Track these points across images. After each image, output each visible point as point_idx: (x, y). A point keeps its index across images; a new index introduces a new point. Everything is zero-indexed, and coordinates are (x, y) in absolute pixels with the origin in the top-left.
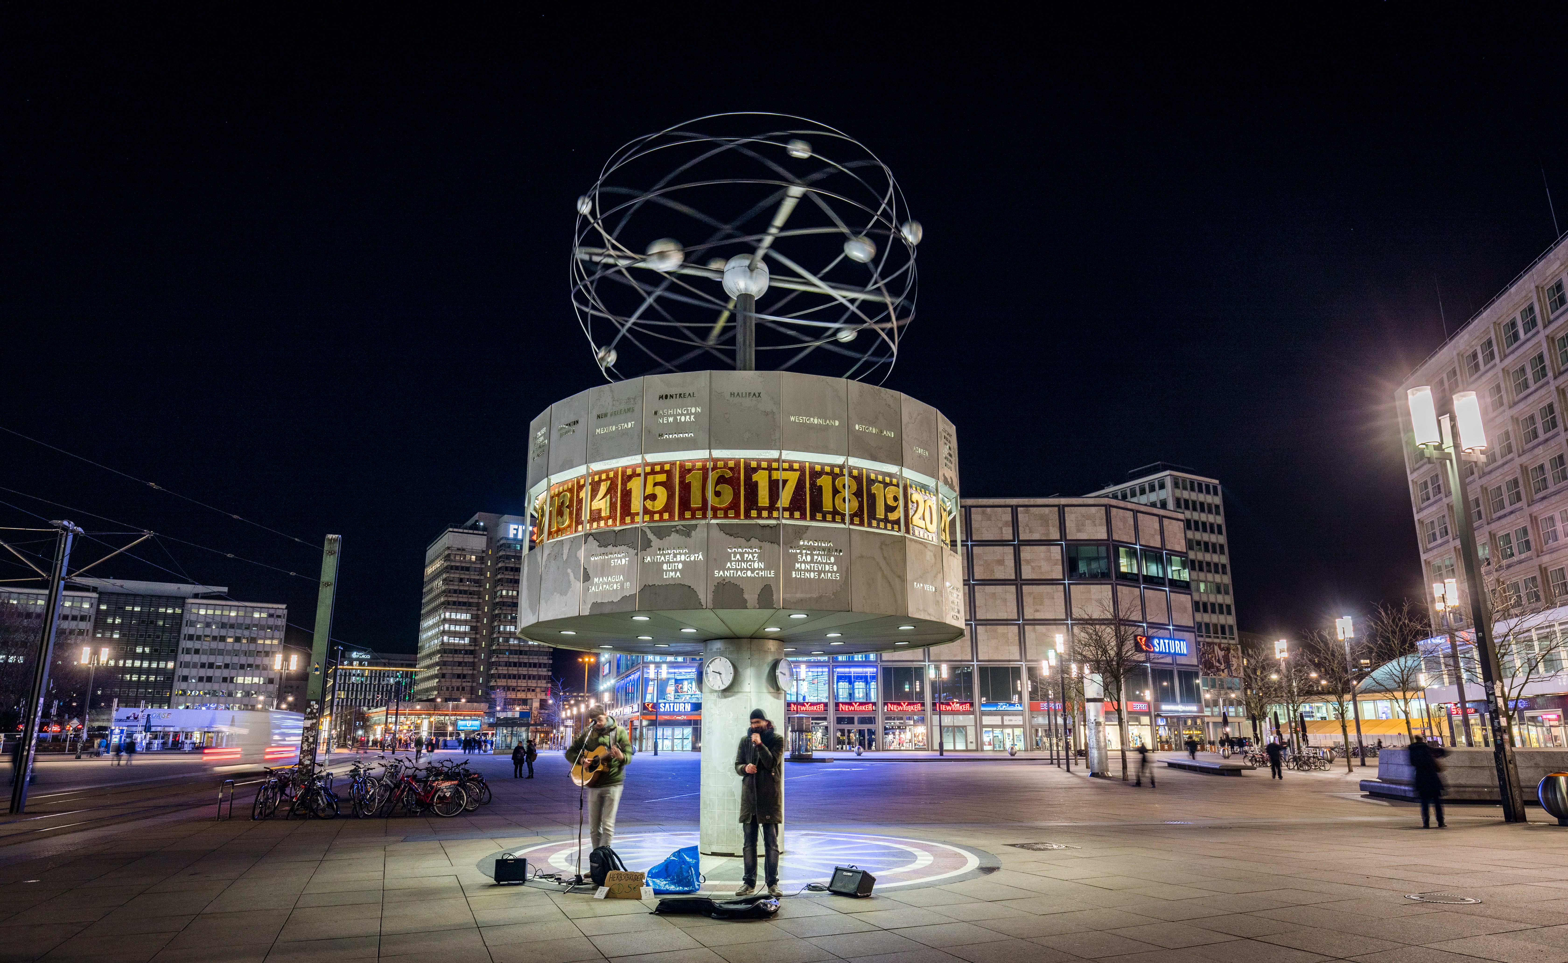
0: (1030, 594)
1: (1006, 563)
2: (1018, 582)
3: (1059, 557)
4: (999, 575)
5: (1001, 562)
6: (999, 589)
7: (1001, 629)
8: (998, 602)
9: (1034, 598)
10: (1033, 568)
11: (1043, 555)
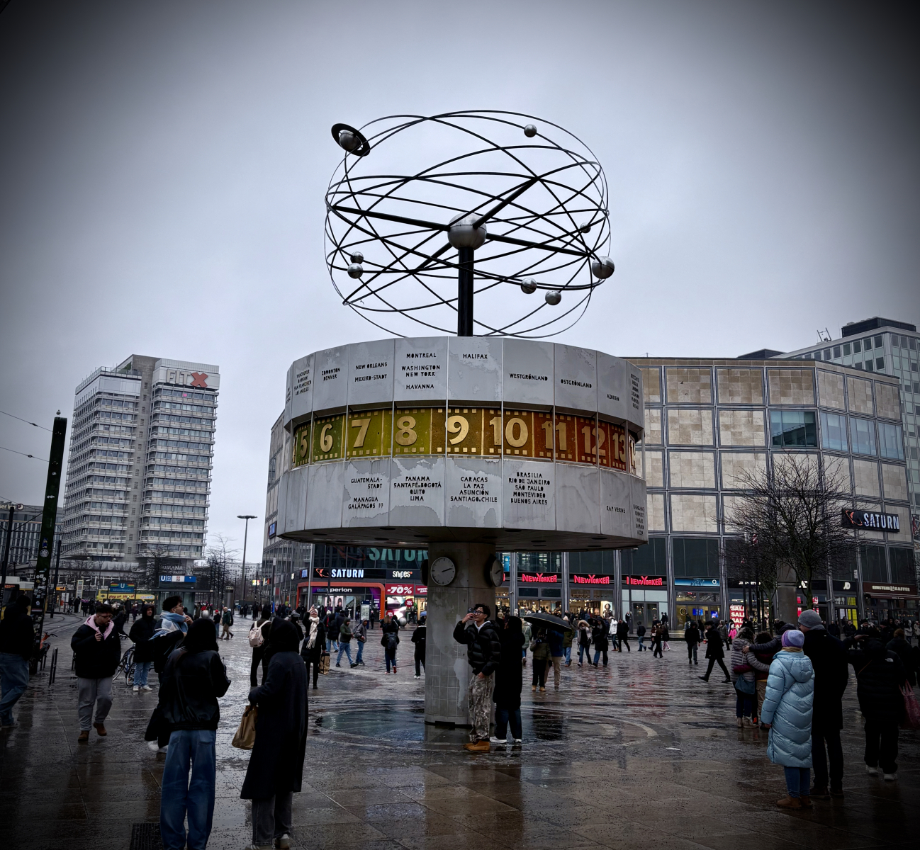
0: (730, 462)
1: (704, 427)
2: (716, 449)
3: (762, 423)
4: (696, 441)
5: (698, 427)
6: (696, 455)
7: (697, 499)
8: (695, 469)
9: (734, 466)
10: (733, 434)
11: (744, 420)
